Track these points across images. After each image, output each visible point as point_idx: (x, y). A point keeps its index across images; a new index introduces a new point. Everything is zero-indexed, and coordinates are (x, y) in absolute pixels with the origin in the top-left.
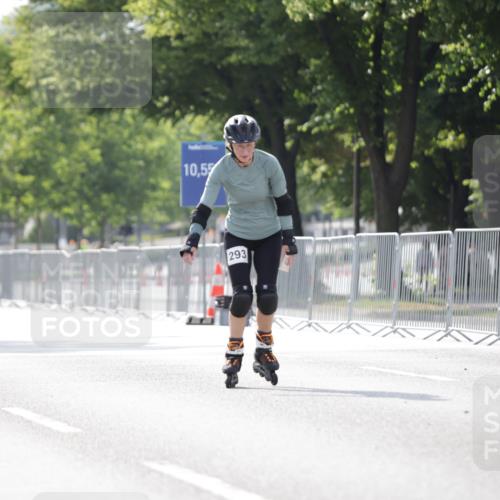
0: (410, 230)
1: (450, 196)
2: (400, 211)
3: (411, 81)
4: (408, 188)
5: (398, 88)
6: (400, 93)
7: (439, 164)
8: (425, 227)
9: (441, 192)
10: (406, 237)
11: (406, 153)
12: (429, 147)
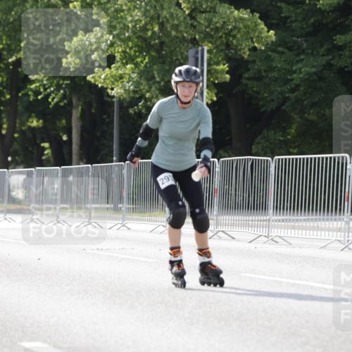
0: (14, 168)
1: (35, 151)
2: (10, 159)
3: (14, 93)
4: (14, 147)
5: (8, 97)
6: (9, 99)
7: (30, 135)
8: (22, 166)
9: (30, 149)
10: (12, 172)
11: (12, 129)
12: (24, 126)
